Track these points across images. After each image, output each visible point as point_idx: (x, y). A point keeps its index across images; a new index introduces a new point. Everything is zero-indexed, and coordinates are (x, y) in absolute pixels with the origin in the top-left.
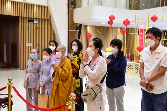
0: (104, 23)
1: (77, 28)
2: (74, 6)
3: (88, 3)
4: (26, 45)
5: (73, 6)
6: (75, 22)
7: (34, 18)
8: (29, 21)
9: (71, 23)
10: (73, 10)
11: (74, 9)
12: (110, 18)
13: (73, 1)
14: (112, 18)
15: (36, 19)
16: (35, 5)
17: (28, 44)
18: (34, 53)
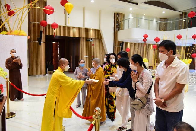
1: (120, 45)
2: (118, 29)
3: (128, 27)
5: (117, 29)
6: (119, 41)
7: (90, 38)
8: (87, 40)
9: (116, 41)
10: (117, 32)
11: (118, 31)
12: (144, 36)
13: (118, 26)
14: (146, 37)
15: (92, 38)
16: (91, 29)
17: (86, 56)
18: (83, 63)
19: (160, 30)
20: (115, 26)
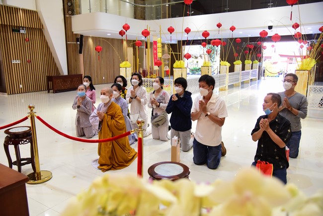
0: (110, 34)
1: (77, 40)
2: (72, 12)
3: (90, 9)
4: (13, 62)
5: (70, 12)
6: (74, 33)
7: (19, 27)
8: (13, 30)
9: (70, 34)
10: (71, 17)
11: (72, 16)
12: (124, 27)
13: (70, 6)
14: (126, 27)
15: (23, 27)
16: (20, 9)
17: (15, 61)
20: (66, 6)
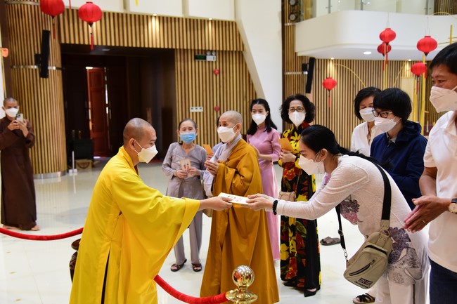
0: (369, 53)
2: (297, 17)
3: (329, 7)
4: (191, 111)
5: (293, 17)
6: (299, 55)
7: (205, 51)
8: (196, 58)
9: (290, 57)
10: (294, 26)
11: (297, 24)
12: (382, 37)
13: (293, 6)
14: (388, 36)
15: (212, 51)
16: (208, 21)
17: (194, 108)
18: (190, 129)
19: (437, 11)
20: (287, 6)
